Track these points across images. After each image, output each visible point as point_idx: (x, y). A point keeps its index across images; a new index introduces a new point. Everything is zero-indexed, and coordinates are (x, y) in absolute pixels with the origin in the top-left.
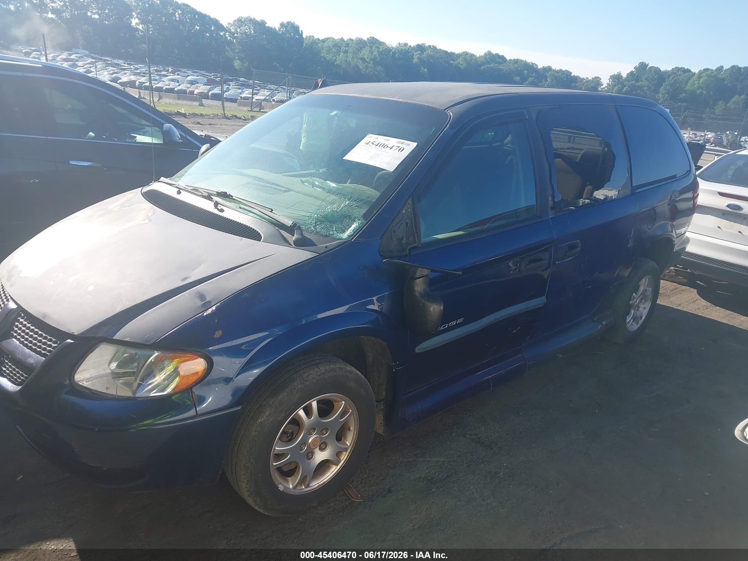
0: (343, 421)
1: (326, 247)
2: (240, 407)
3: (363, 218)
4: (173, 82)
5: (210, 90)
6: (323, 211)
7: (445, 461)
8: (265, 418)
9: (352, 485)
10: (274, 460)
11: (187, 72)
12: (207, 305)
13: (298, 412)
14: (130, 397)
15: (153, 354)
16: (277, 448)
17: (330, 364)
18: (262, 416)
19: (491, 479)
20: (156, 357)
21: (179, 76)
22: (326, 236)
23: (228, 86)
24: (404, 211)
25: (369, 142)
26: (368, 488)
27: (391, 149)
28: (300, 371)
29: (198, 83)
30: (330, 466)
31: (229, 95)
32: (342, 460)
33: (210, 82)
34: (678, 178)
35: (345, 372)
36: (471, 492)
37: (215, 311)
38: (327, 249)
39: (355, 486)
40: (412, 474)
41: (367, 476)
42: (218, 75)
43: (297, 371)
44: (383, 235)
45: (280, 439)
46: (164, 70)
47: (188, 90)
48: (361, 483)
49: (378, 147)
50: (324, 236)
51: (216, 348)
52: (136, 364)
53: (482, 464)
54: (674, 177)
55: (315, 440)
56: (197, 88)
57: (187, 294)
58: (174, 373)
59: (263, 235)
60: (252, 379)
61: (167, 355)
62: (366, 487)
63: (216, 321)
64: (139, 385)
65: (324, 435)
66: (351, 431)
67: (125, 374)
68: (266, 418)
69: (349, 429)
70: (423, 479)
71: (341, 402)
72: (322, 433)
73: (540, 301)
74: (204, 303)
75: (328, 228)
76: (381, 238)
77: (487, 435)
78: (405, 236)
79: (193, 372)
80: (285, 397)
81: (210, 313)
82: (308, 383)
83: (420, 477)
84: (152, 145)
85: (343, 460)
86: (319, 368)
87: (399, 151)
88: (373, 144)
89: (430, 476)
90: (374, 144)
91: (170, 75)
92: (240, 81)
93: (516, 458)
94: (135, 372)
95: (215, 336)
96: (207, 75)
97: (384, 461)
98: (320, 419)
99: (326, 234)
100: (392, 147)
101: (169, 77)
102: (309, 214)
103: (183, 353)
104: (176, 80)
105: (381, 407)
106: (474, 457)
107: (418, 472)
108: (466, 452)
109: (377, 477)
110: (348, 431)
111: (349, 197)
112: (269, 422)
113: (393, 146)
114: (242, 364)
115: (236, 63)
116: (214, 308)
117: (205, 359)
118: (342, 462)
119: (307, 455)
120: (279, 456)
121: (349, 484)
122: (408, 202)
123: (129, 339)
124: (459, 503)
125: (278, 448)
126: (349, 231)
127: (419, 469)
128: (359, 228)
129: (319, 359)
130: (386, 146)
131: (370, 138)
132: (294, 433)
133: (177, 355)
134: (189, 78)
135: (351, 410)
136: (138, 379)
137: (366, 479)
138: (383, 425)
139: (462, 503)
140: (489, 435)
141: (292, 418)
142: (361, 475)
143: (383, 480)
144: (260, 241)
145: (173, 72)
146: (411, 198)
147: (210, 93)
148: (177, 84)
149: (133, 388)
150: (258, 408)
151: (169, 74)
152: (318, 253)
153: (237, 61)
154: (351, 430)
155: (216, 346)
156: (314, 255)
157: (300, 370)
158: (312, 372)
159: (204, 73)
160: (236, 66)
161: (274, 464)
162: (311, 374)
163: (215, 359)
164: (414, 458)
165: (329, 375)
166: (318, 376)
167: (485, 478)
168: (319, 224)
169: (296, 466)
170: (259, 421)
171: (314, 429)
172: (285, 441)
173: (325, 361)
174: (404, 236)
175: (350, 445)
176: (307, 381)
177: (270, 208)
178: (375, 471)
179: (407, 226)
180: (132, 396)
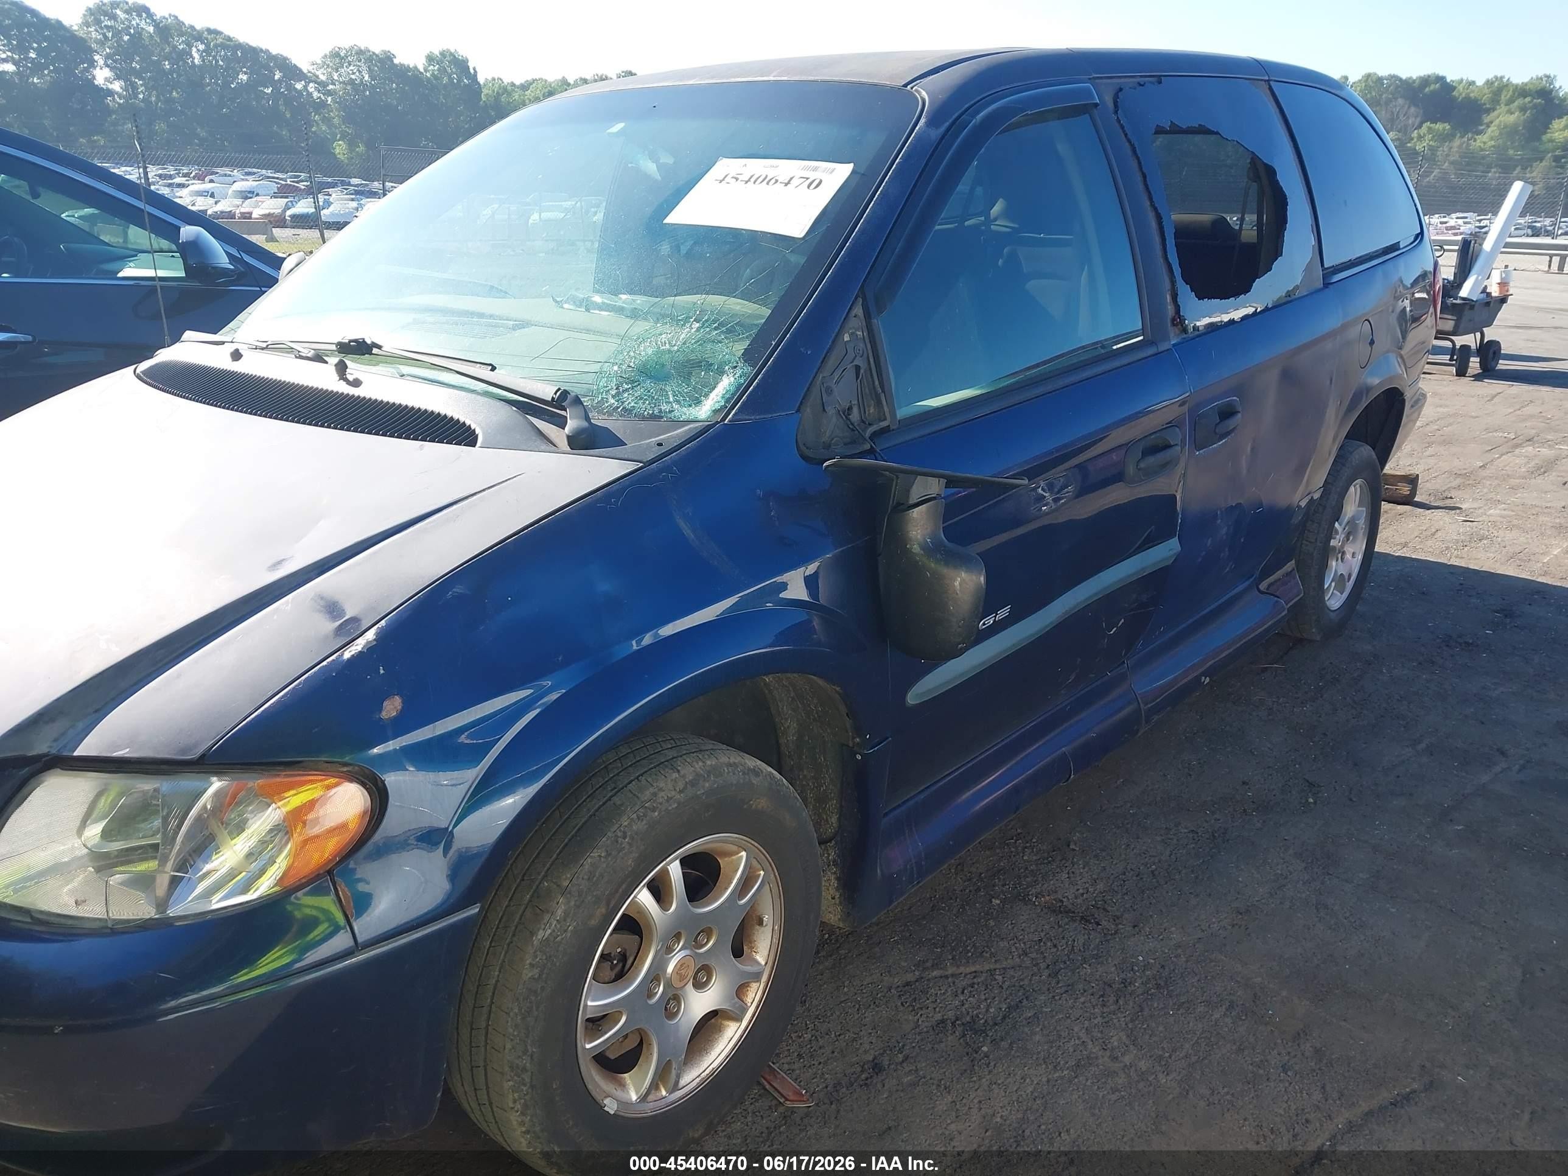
0: (746, 904)
1: (660, 445)
2: (477, 907)
3: (745, 361)
4: (202, 198)
5: (287, 208)
6: (632, 354)
7: (995, 970)
8: (555, 925)
9: (778, 1065)
10: (585, 1036)
11: (230, 176)
12: (350, 630)
13: (635, 897)
14: (150, 919)
15: (208, 786)
16: (593, 1000)
17: (703, 756)
18: (545, 921)
19: (1117, 1001)
20: (217, 794)
21: (212, 185)
22: (653, 417)
23: (327, 197)
24: (846, 338)
25: (726, 176)
26: (821, 1067)
27: (786, 184)
28: (631, 785)
29: (258, 195)
30: (721, 1024)
31: (332, 214)
32: (749, 1004)
33: (284, 191)
34: (1404, 250)
35: (744, 774)
36: (1077, 1042)
37: (375, 643)
38: (663, 450)
39: (786, 1067)
40: (921, 1015)
41: (812, 1036)
42: (300, 176)
43: (621, 786)
44: (801, 403)
45: (594, 978)
46: (178, 174)
47: (238, 212)
48: (800, 1056)
49: (751, 183)
50: (648, 418)
51: (391, 748)
52: (157, 823)
53: (1084, 965)
54: (1394, 247)
55: (681, 966)
56: (257, 206)
57: (290, 605)
58: (277, 834)
59: (482, 428)
60: (503, 823)
61: (250, 784)
62: (814, 1065)
63: (382, 672)
64: (175, 882)
65: (700, 948)
66: (766, 925)
67: (127, 857)
68: (558, 926)
69: (760, 922)
70: (952, 1024)
71: (738, 854)
72: (696, 943)
73: (1166, 551)
74: (342, 624)
75: (653, 397)
76: (798, 411)
77: (1078, 890)
78: (856, 402)
79: (332, 824)
80: (602, 859)
81: (360, 652)
82: (656, 814)
83: (943, 1021)
84: (155, 281)
85: (752, 1003)
86: (678, 771)
87: (808, 187)
88: (737, 179)
89: (968, 1014)
90: (740, 179)
91: (193, 184)
92: (352, 186)
93: (1161, 937)
94: (158, 844)
95: (384, 715)
96: (277, 178)
97: (846, 989)
98: (693, 906)
99: (651, 412)
100: (790, 181)
101: (191, 188)
102: (596, 367)
103: (296, 773)
104: (208, 192)
105: (829, 854)
106: (1060, 948)
107: (935, 1008)
108: (1040, 940)
109: (837, 1034)
110: (758, 927)
111: (698, 313)
112: (566, 937)
113: (791, 179)
114: (471, 787)
115: (337, 148)
116: (370, 635)
117: (363, 784)
118: (750, 1009)
119: (666, 1009)
120: (597, 1023)
121: (772, 1065)
122: (853, 313)
123: (128, 750)
124: (1057, 1075)
125: (593, 1002)
126: (713, 399)
127: (936, 1000)
128: (738, 389)
129: (671, 748)
130: (773, 181)
131: (725, 166)
132: (628, 955)
133: (278, 780)
134: (238, 186)
135: (762, 873)
136: (170, 865)
137: (811, 1044)
138: (837, 902)
139: (1066, 1072)
140: (1081, 891)
141: (624, 915)
142: (796, 1034)
143: (854, 1040)
144: (474, 446)
145: (201, 178)
146: (860, 300)
147: (289, 213)
148: (211, 201)
149: (157, 891)
150: (530, 901)
151: (190, 182)
152: (641, 462)
153: (340, 142)
154: (764, 924)
155: (391, 742)
156: (633, 466)
157: (629, 783)
158: (662, 785)
159: (269, 173)
160: (339, 154)
161: (588, 1046)
162: (661, 790)
163: (391, 779)
164: (917, 973)
165: (707, 785)
166: (681, 792)
167: (1101, 999)
168: (627, 390)
169: (641, 1040)
170: (539, 937)
171: (678, 936)
172: (607, 979)
173: (687, 750)
174: (853, 403)
175: (766, 963)
176: (654, 811)
177: (488, 363)
178: (827, 1020)
179: (857, 378)
180: (156, 916)
